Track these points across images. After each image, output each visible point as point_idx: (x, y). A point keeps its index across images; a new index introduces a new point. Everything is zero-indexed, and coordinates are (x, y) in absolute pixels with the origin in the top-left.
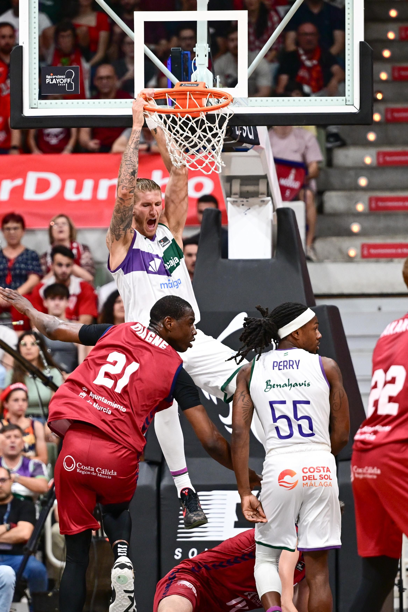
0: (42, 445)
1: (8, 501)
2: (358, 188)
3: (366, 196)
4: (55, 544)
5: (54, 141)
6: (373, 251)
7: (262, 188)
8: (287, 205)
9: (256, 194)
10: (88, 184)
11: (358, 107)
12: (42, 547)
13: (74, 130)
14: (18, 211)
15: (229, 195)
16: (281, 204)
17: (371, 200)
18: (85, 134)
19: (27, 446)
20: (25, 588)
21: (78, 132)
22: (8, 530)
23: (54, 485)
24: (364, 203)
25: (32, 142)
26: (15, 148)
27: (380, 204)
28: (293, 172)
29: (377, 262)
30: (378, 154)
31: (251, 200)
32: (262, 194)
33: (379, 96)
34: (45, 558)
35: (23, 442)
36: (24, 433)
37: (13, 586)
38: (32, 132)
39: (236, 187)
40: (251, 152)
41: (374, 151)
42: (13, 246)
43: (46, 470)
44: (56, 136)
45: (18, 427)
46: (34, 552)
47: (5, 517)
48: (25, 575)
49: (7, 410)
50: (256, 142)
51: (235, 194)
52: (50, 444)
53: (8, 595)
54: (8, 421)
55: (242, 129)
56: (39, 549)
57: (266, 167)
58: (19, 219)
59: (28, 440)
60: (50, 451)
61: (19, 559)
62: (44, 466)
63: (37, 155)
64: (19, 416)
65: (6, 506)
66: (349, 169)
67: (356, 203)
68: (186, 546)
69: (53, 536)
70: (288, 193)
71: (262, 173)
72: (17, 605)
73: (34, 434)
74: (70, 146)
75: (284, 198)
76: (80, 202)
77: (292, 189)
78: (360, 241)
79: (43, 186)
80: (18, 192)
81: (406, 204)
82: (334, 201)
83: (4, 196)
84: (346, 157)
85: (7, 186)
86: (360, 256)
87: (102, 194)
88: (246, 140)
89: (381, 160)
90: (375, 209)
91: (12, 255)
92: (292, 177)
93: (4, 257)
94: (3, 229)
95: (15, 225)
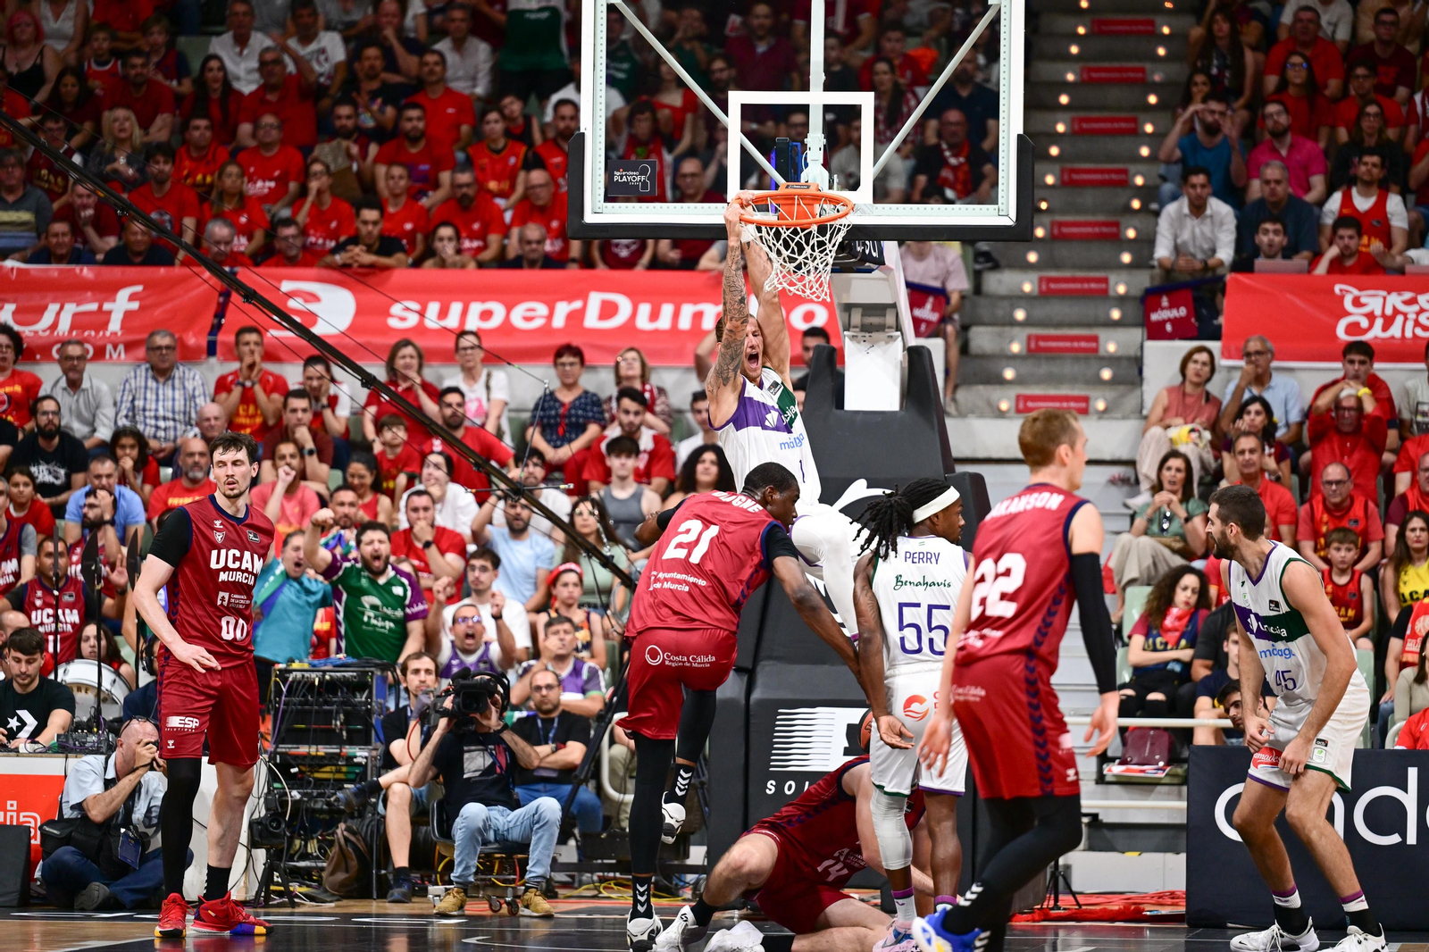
0: (599, 644)
1: (555, 714)
2: (1014, 323)
3: (1023, 333)
5: (624, 253)
6: (1030, 404)
7: (890, 320)
8: (921, 342)
9: (881, 328)
10: (667, 310)
11: (1014, 219)
12: (597, 775)
13: (650, 242)
14: (575, 342)
15: (847, 328)
16: (913, 341)
17: (1029, 338)
18: (664, 244)
19: (580, 646)
20: (574, 826)
21: (656, 245)
22: (553, 752)
24: (1020, 341)
25: (596, 254)
26: (574, 260)
27: (1042, 344)
28: (931, 300)
30: (1041, 280)
31: (875, 335)
32: (890, 327)
33: (1044, 206)
34: (599, 789)
35: (577, 639)
36: (577, 628)
37: (558, 824)
38: (596, 243)
39: (856, 318)
40: (876, 274)
41: (1035, 276)
42: (569, 386)
44: (627, 246)
45: (569, 620)
46: (586, 781)
47: (551, 735)
48: (574, 809)
49: (556, 598)
50: (880, 262)
51: (855, 327)
53: (552, 835)
54: (557, 611)
55: (864, 244)
56: (592, 778)
57: (896, 294)
58: (577, 352)
59: (582, 635)
60: (610, 651)
61: (567, 788)
62: (600, 673)
63: (602, 270)
64: (569, 606)
65: (553, 719)
66: (1003, 298)
67: (1011, 341)
68: (782, 778)
69: (611, 760)
70: (923, 327)
71: (890, 301)
72: (563, 849)
73: (590, 629)
75: (918, 334)
76: (656, 332)
78: (1014, 391)
79: (608, 310)
80: (576, 317)
81: (1076, 344)
82: (982, 338)
83: (559, 321)
84: (998, 282)
85: (563, 309)
86: (1013, 409)
87: (685, 323)
88: (869, 258)
89: (1044, 287)
90: (1035, 350)
91: (567, 397)
92: (929, 306)
93: (556, 400)
94: (555, 364)
95: (571, 359)
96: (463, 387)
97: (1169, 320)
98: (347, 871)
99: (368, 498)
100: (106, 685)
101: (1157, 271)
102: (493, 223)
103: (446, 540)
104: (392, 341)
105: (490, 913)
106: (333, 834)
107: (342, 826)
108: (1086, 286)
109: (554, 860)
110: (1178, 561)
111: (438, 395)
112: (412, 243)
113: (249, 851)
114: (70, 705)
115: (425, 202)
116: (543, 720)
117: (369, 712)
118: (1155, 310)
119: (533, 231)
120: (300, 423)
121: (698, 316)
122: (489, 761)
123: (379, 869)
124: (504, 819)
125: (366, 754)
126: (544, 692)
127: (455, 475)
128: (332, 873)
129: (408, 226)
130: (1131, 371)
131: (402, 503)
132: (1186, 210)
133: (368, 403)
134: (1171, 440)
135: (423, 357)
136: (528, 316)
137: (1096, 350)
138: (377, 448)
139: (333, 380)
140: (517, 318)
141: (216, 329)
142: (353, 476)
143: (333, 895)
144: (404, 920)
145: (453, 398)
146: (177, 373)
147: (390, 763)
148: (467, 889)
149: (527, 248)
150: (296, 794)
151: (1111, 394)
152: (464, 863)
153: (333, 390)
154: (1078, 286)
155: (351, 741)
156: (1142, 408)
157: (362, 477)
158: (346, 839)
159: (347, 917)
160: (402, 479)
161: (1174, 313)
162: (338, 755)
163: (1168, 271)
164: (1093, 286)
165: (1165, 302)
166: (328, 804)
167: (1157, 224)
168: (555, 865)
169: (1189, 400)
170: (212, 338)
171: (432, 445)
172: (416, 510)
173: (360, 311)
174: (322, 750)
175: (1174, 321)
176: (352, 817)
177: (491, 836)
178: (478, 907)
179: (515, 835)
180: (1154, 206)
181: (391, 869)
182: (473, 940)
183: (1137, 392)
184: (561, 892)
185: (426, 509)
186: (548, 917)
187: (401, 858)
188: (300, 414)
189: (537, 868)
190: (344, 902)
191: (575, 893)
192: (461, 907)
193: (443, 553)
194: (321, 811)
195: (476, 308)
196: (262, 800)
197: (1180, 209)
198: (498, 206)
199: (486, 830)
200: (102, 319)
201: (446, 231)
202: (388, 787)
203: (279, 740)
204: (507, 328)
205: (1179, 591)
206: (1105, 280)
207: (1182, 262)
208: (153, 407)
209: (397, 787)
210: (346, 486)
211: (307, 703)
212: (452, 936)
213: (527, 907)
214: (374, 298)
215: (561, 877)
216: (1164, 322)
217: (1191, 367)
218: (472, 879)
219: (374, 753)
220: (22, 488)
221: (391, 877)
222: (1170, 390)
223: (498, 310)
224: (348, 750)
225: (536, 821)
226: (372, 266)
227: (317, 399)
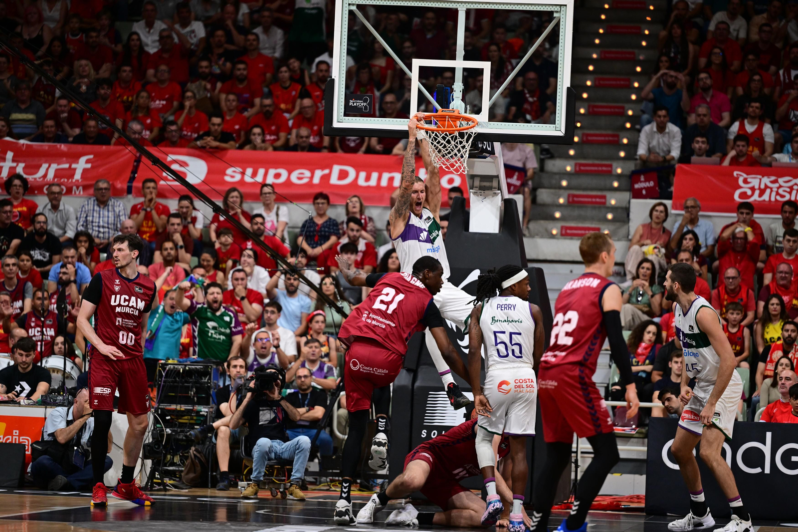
0: (333, 354)
1: (309, 391)
2: (561, 187)
3: (566, 193)
4: (339, 423)
5: (352, 144)
6: (568, 231)
7: (495, 184)
9: (490, 188)
10: (375, 175)
11: (564, 132)
12: (330, 424)
13: (367, 139)
14: (325, 191)
15: (472, 188)
17: (569, 196)
18: (374, 141)
19: (323, 354)
21: (369, 140)
22: (307, 412)
23: (340, 382)
24: (564, 198)
26: (325, 148)
27: (575, 199)
29: (572, 239)
30: (576, 165)
31: (487, 192)
32: (495, 188)
33: (579, 125)
35: (321, 351)
36: (322, 345)
37: (309, 450)
38: (338, 138)
39: (477, 183)
40: (488, 159)
41: (573, 162)
42: (321, 215)
43: (336, 372)
44: (354, 141)
45: (318, 341)
47: (306, 403)
48: (318, 443)
49: (311, 329)
50: (492, 153)
51: (476, 187)
52: (340, 353)
53: (306, 456)
54: (311, 336)
55: (483, 143)
56: (328, 426)
57: (498, 170)
58: (325, 197)
59: (324, 349)
60: (339, 358)
61: (315, 431)
62: (334, 369)
63: (340, 153)
64: (319, 333)
65: (307, 394)
66: (555, 174)
67: (559, 198)
68: (430, 429)
71: (495, 174)
73: (329, 346)
74: (363, 148)
76: (369, 187)
77: (515, 186)
78: (560, 224)
79: (343, 175)
80: (326, 178)
81: (594, 200)
82: (544, 195)
83: (316, 180)
84: (553, 165)
85: (319, 174)
86: (559, 234)
87: (384, 183)
88: (486, 151)
89: (578, 169)
90: (572, 202)
91: (320, 221)
92: (515, 177)
93: (314, 223)
94: (314, 203)
95: (323, 201)
96: (264, 214)
97: (644, 188)
98: (195, 473)
99: (211, 273)
100: (68, 369)
101: (639, 162)
102: (282, 126)
103: (253, 296)
104: (227, 188)
105: (271, 497)
106: (188, 452)
107: (193, 448)
108: (600, 168)
109: (306, 469)
110: (645, 318)
111: (251, 218)
112: (239, 136)
113: (143, 461)
114: (48, 380)
115: (246, 114)
116: (302, 394)
117: (209, 388)
119: (304, 132)
120: (176, 231)
121: (391, 179)
122: (273, 416)
123: (212, 472)
124: (279, 446)
125: (207, 410)
126: (303, 379)
127: (259, 261)
128: (187, 473)
129: (237, 127)
130: (623, 215)
131: (230, 276)
132: (655, 129)
133: (212, 222)
134: (644, 253)
135: (243, 197)
136: (300, 177)
137: (604, 203)
138: (217, 246)
139: (194, 209)
140: (294, 178)
141: (132, 179)
142: (204, 260)
143: (187, 485)
144: (225, 500)
145: (259, 220)
146: (110, 203)
147: (219, 415)
148: (259, 484)
149: (301, 140)
150: (168, 430)
151: (612, 227)
152: (258, 470)
153: (194, 213)
154: (596, 168)
155: (199, 403)
157: (208, 261)
158: (195, 455)
159: (194, 498)
160: (230, 263)
161: (647, 185)
162: (192, 411)
163: (644, 161)
164: (604, 168)
165: (642, 178)
166: (186, 436)
167: (639, 136)
168: (307, 472)
169: (654, 231)
170: (129, 184)
171: (246, 245)
172: (237, 279)
173: (210, 172)
174: (183, 407)
175: (647, 189)
176: (199, 444)
177: (273, 455)
178: (265, 494)
179: (286, 456)
180: (638, 127)
181: (218, 472)
182: (262, 512)
183: (626, 227)
184: (310, 487)
185: (242, 279)
186: (302, 500)
187: (224, 466)
188: (176, 227)
189: (297, 473)
190: (193, 489)
191: (317, 487)
192: (256, 494)
193: (251, 303)
194: (182, 440)
195: (272, 172)
196: (150, 433)
197: (652, 128)
198: (285, 117)
199: (270, 452)
200: (71, 172)
201: (257, 130)
202: (218, 428)
203: (160, 401)
204: (288, 182)
205: (646, 334)
206: (611, 166)
207: (652, 157)
208: (97, 220)
209: (223, 428)
211: (176, 381)
212: (251, 509)
213: (291, 494)
214: (218, 164)
215: (309, 479)
216: (641, 189)
217: (655, 213)
218: (262, 479)
219: (211, 410)
220: (25, 262)
221: (218, 476)
222: (644, 226)
223: (284, 173)
224: (197, 408)
225: (298, 448)
226: (217, 148)
227: (186, 219)
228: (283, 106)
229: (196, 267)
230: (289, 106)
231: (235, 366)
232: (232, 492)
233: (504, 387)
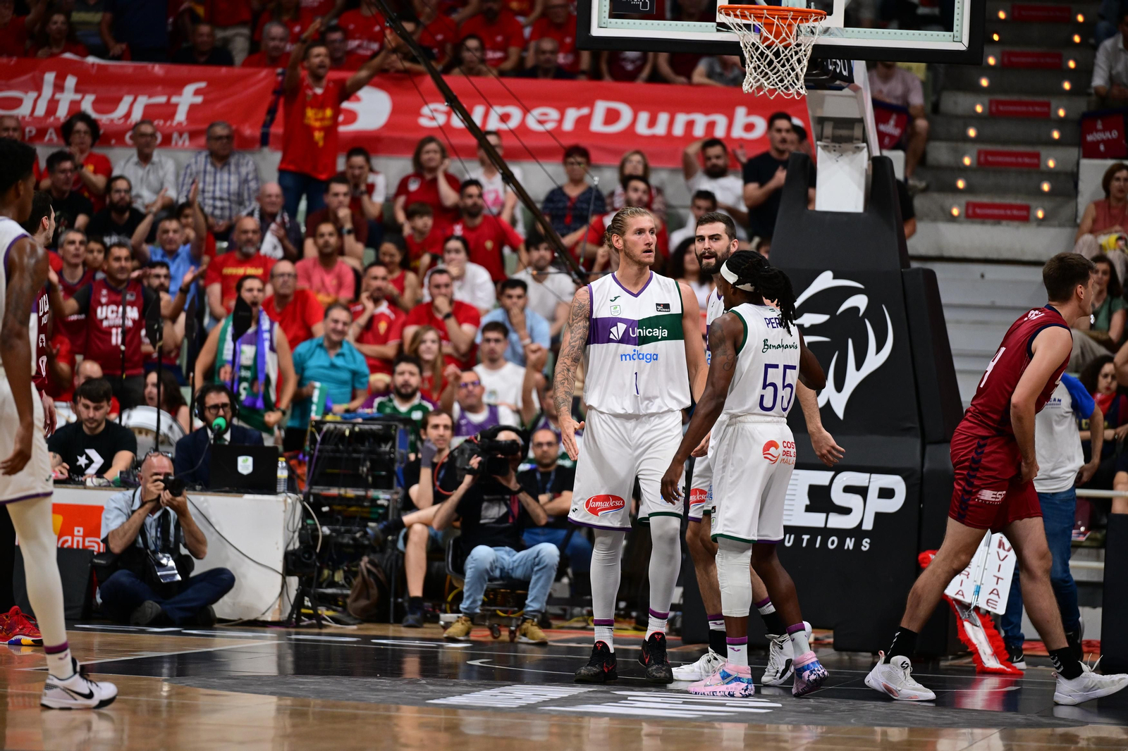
1: (552, 468)
2: (967, 139)
3: (975, 149)
6: (978, 211)
7: (857, 132)
8: (886, 153)
9: (850, 140)
10: (663, 118)
11: (967, 46)
13: (651, 55)
14: (583, 143)
15: (819, 139)
16: (876, 153)
17: (979, 153)
20: (567, 566)
21: (656, 58)
22: (551, 500)
24: (971, 157)
25: (604, 67)
26: (583, 72)
27: (990, 159)
28: (894, 117)
29: (983, 223)
30: (991, 102)
31: (844, 146)
32: (857, 139)
33: (996, 37)
37: (555, 567)
38: (605, 55)
39: (828, 130)
40: (847, 91)
41: (986, 99)
42: (576, 181)
44: (633, 61)
47: (549, 486)
48: (568, 552)
50: (850, 80)
51: (827, 138)
53: (549, 577)
55: (836, 64)
57: (863, 110)
58: (584, 153)
61: (564, 535)
63: (608, 82)
65: (550, 473)
66: (957, 117)
67: (963, 155)
70: (887, 140)
71: (857, 116)
72: (558, 585)
74: (646, 72)
75: (882, 146)
76: (654, 137)
77: (891, 136)
78: (964, 200)
79: (612, 117)
80: (583, 122)
81: (1020, 160)
82: (940, 153)
83: (568, 125)
84: (957, 102)
85: (572, 115)
86: (963, 215)
87: (678, 130)
88: (840, 76)
89: (994, 109)
90: (983, 163)
91: (574, 192)
92: (892, 122)
93: (564, 194)
94: (565, 163)
95: (579, 159)
96: (483, 179)
97: (1103, 141)
98: (368, 598)
99: (397, 274)
100: (164, 428)
101: (1094, 98)
102: (514, 37)
103: (464, 312)
104: (421, 136)
105: (490, 638)
106: (358, 565)
107: (365, 559)
108: (1031, 109)
109: (550, 595)
110: (1102, 351)
111: (460, 186)
112: (442, 52)
113: (284, 578)
114: (132, 446)
115: (455, 17)
116: (542, 474)
117: (392, 461)
118: (1091, 132)
119: (547, 45)
120: (341, 204)
121: (690, 125)
122: (504, 510)
123: (396, 598)
124: (507, 557)
125: (388, 496)
126: (545, 448)
127: (475, 256)
128: (356, 600)
129: (440, 37)
130: (1068, 183)
131: (426, 281)
132: (1121, 45)
133: (398, 194)
134: (1101, 247)
135: (445, 153)
136: (542, 119)
137: (1037, 165)
138: (407, 230)
139: (372, 170)
140: (532, 123)
141: (267, 124)
142: (385, 254)
143: (356, 619)
144: (417, 643)
145: (473, 190)
146: (233, 160)
147: (409, 506)
148: (472, 618)
149: (542, 57)
150: (326, 530)
151: (1049, 204)
152: (472, 599)
153: (371, 178)
154: (1024, 109)
155: (377, 485)
156: (1076, 216)
157: (392, 255)
158: (368, 570)
159: (366, 639)
160: (426, 259)
161: (1107, 135)
162: (365, 498)
163: (1102, 97)
164: (1037, 109)
165: (1099, 126)
166: (354, 539)
167: (1094, 57)
168: (551, 600)
169: (1115, 212)
170: (265, 130)
171: (453, 230)
172: (438, 286)
173: (395, 111)
174: (351, 493)
175: (1106, 142)
176: (374, 551)
177: (497, 573)
178: (482, 634)
179: (518, 574)
180: (1092, 41)
181: (406, 598)
182: (477, 663)
183: (1072, 204)
184: (555, 623)
185: (447, 286)
186: (542, 644)
187: (416, 588)
188: (341, 198)
189: (534, 603)
190: (365, 626)
191: (566, 624)
192: (467, 634)
193: (460, 323)
194: (348, 545)
195: (498, 110)
196: (297, 534)
197: (1115, 45)
198: (518, 23)
200: (170, 110)
201: (472, 43)
203: (313, 483)
204: (523, 129)
205: (1101, 379)
206: (1048, 105)
207: (1115, 91)
208: (211, 188)
209: (418, 528)
210: (378, 262)
211: (338, 451)
212: (460, 660)
213: (525, 635)
214: (409, 99)
215: (556, 610)
216: (1097, 143)
218: (478, 611)
219: (396, 497)
220: (96, 254)
221: (406, 604)
222: (1097, 204)
223: (516, 113)
224: (373, 493)
225: (537, 562)
226: (407, 72)
227: (356, 186)
228: (514, 5)
229: (371, 265)
230: (525, 6)
231: (436, 426)
232: (428, 630)
233: (772, 450)
